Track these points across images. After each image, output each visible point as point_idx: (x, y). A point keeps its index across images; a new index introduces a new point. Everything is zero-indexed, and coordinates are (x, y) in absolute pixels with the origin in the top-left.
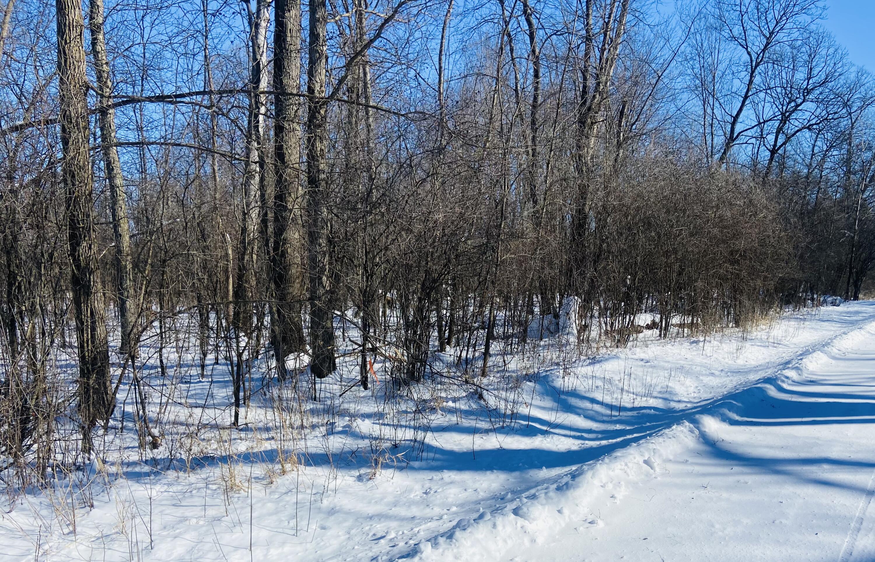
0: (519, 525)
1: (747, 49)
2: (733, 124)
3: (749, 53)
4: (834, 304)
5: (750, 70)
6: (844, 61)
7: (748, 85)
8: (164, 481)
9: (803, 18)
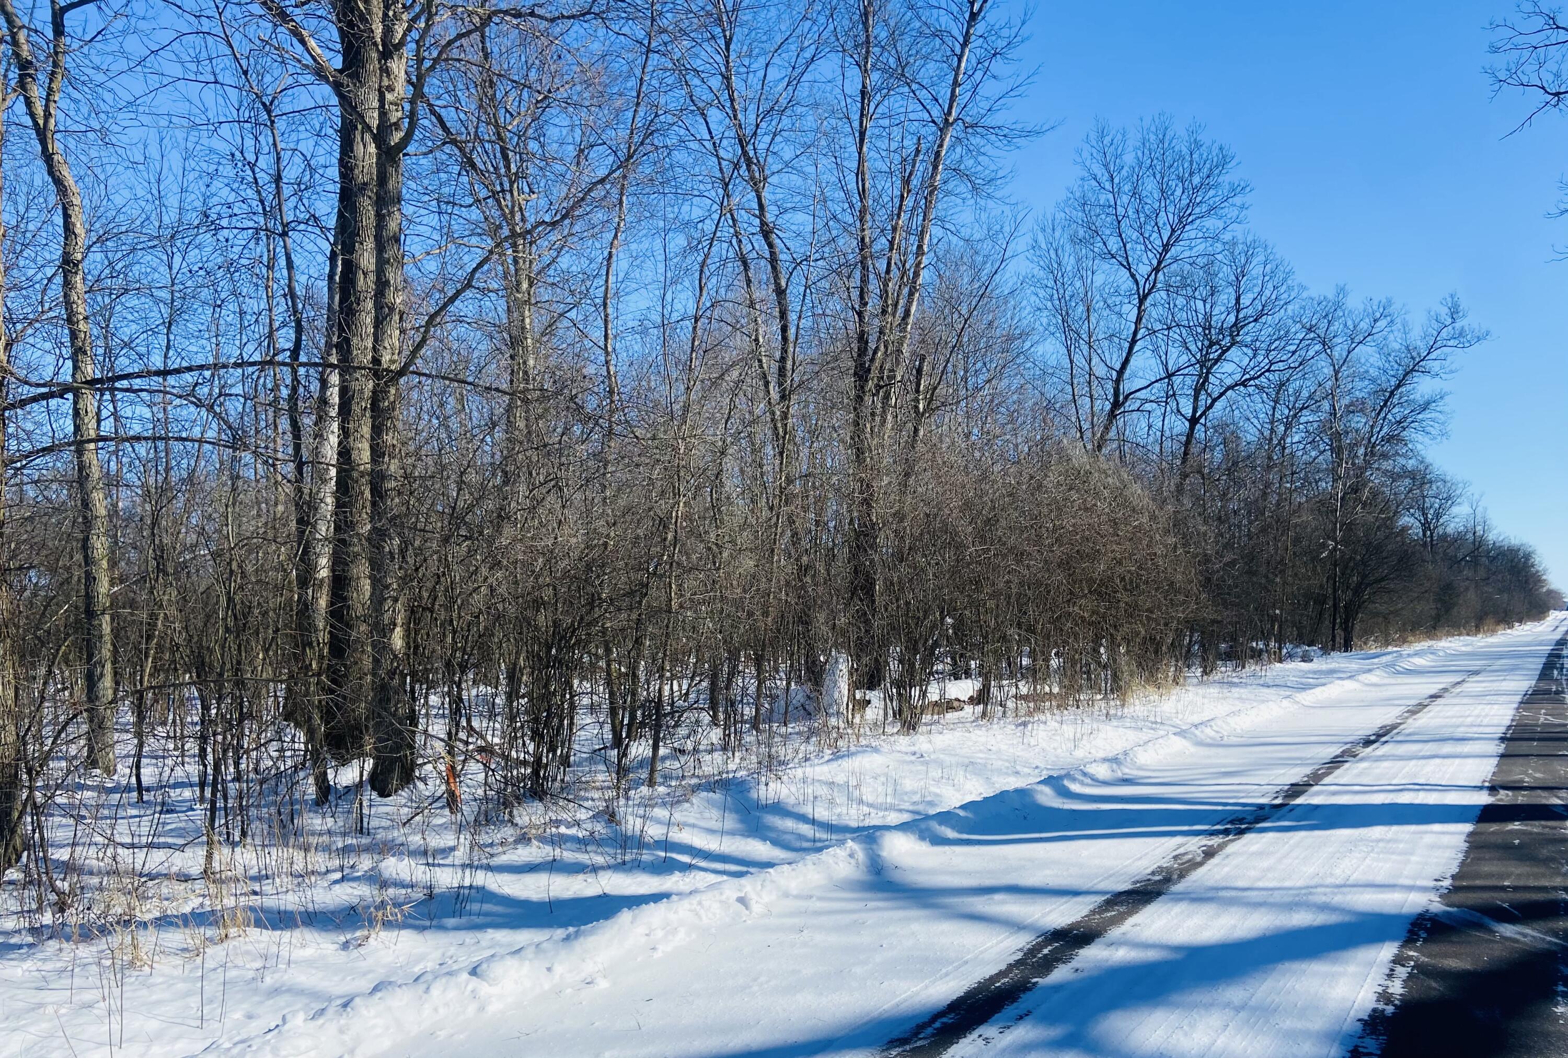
0: (470, 988)
1: (1129, 269)
2: (1118, 381)
3: (1133, 276)
4: (1306, 658)
5: (1136, 302)
6: (1289, 282)
7: (1136, 323)
8: (40, 956)
9: (1212, 223)
